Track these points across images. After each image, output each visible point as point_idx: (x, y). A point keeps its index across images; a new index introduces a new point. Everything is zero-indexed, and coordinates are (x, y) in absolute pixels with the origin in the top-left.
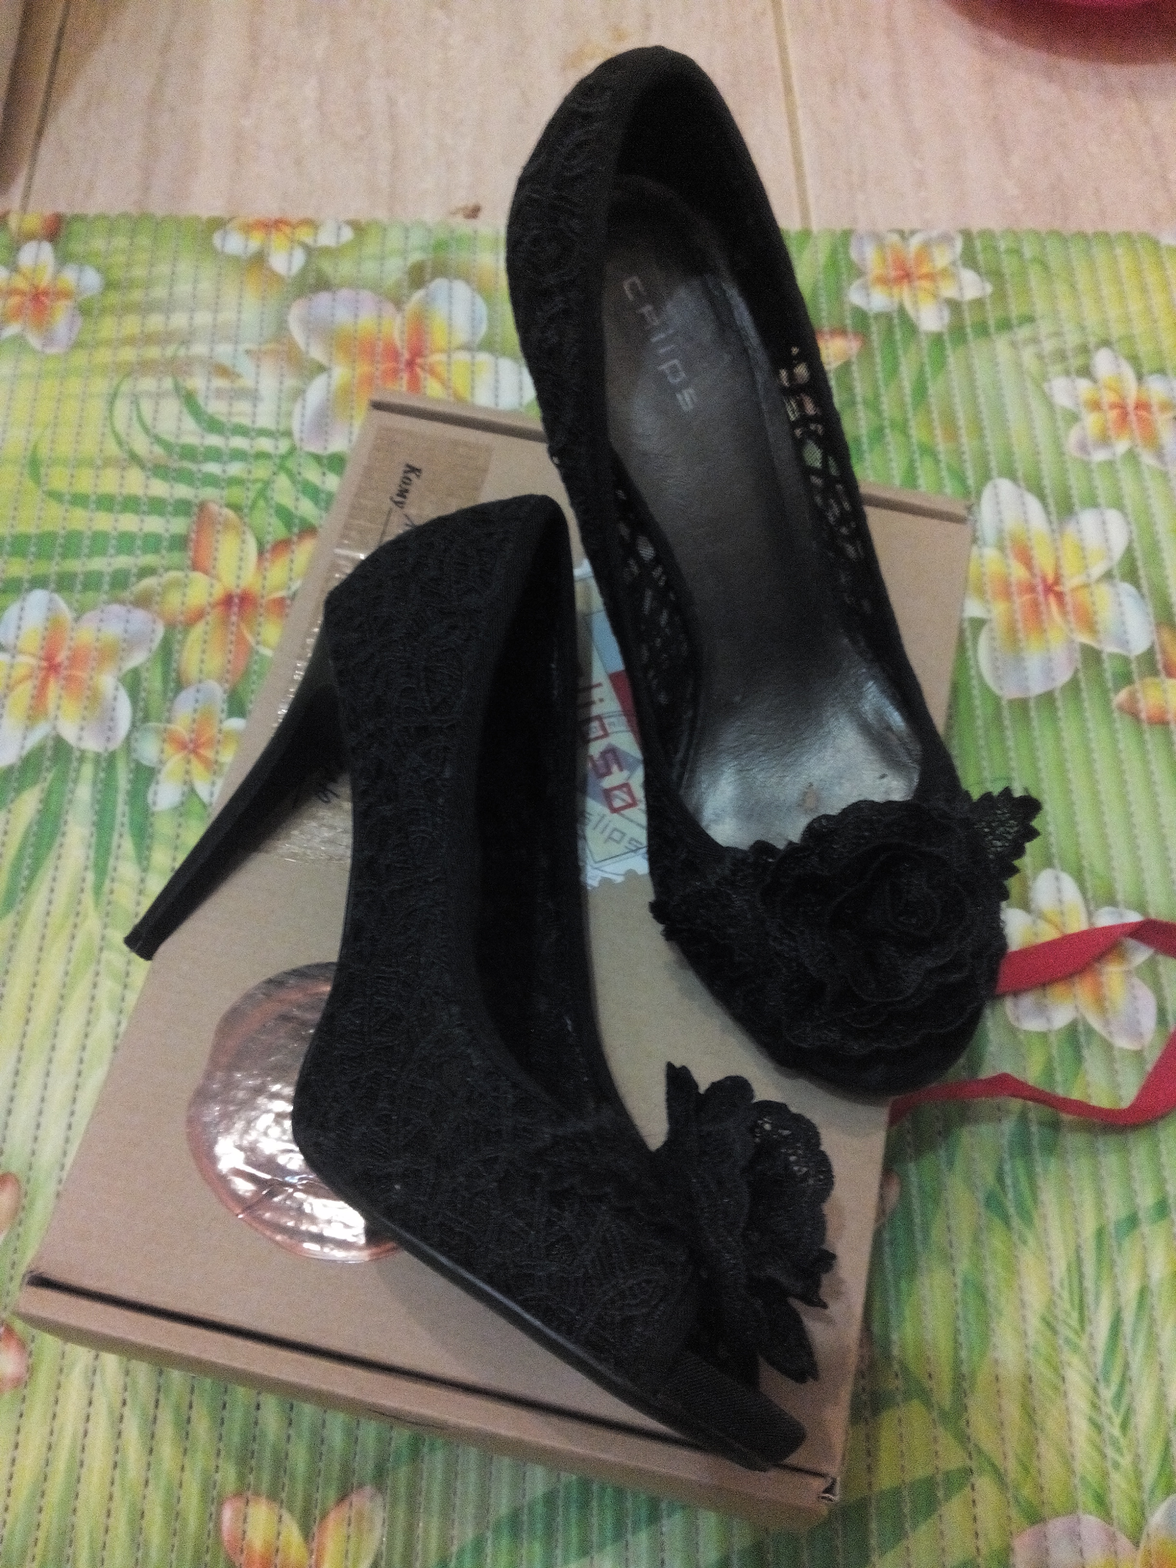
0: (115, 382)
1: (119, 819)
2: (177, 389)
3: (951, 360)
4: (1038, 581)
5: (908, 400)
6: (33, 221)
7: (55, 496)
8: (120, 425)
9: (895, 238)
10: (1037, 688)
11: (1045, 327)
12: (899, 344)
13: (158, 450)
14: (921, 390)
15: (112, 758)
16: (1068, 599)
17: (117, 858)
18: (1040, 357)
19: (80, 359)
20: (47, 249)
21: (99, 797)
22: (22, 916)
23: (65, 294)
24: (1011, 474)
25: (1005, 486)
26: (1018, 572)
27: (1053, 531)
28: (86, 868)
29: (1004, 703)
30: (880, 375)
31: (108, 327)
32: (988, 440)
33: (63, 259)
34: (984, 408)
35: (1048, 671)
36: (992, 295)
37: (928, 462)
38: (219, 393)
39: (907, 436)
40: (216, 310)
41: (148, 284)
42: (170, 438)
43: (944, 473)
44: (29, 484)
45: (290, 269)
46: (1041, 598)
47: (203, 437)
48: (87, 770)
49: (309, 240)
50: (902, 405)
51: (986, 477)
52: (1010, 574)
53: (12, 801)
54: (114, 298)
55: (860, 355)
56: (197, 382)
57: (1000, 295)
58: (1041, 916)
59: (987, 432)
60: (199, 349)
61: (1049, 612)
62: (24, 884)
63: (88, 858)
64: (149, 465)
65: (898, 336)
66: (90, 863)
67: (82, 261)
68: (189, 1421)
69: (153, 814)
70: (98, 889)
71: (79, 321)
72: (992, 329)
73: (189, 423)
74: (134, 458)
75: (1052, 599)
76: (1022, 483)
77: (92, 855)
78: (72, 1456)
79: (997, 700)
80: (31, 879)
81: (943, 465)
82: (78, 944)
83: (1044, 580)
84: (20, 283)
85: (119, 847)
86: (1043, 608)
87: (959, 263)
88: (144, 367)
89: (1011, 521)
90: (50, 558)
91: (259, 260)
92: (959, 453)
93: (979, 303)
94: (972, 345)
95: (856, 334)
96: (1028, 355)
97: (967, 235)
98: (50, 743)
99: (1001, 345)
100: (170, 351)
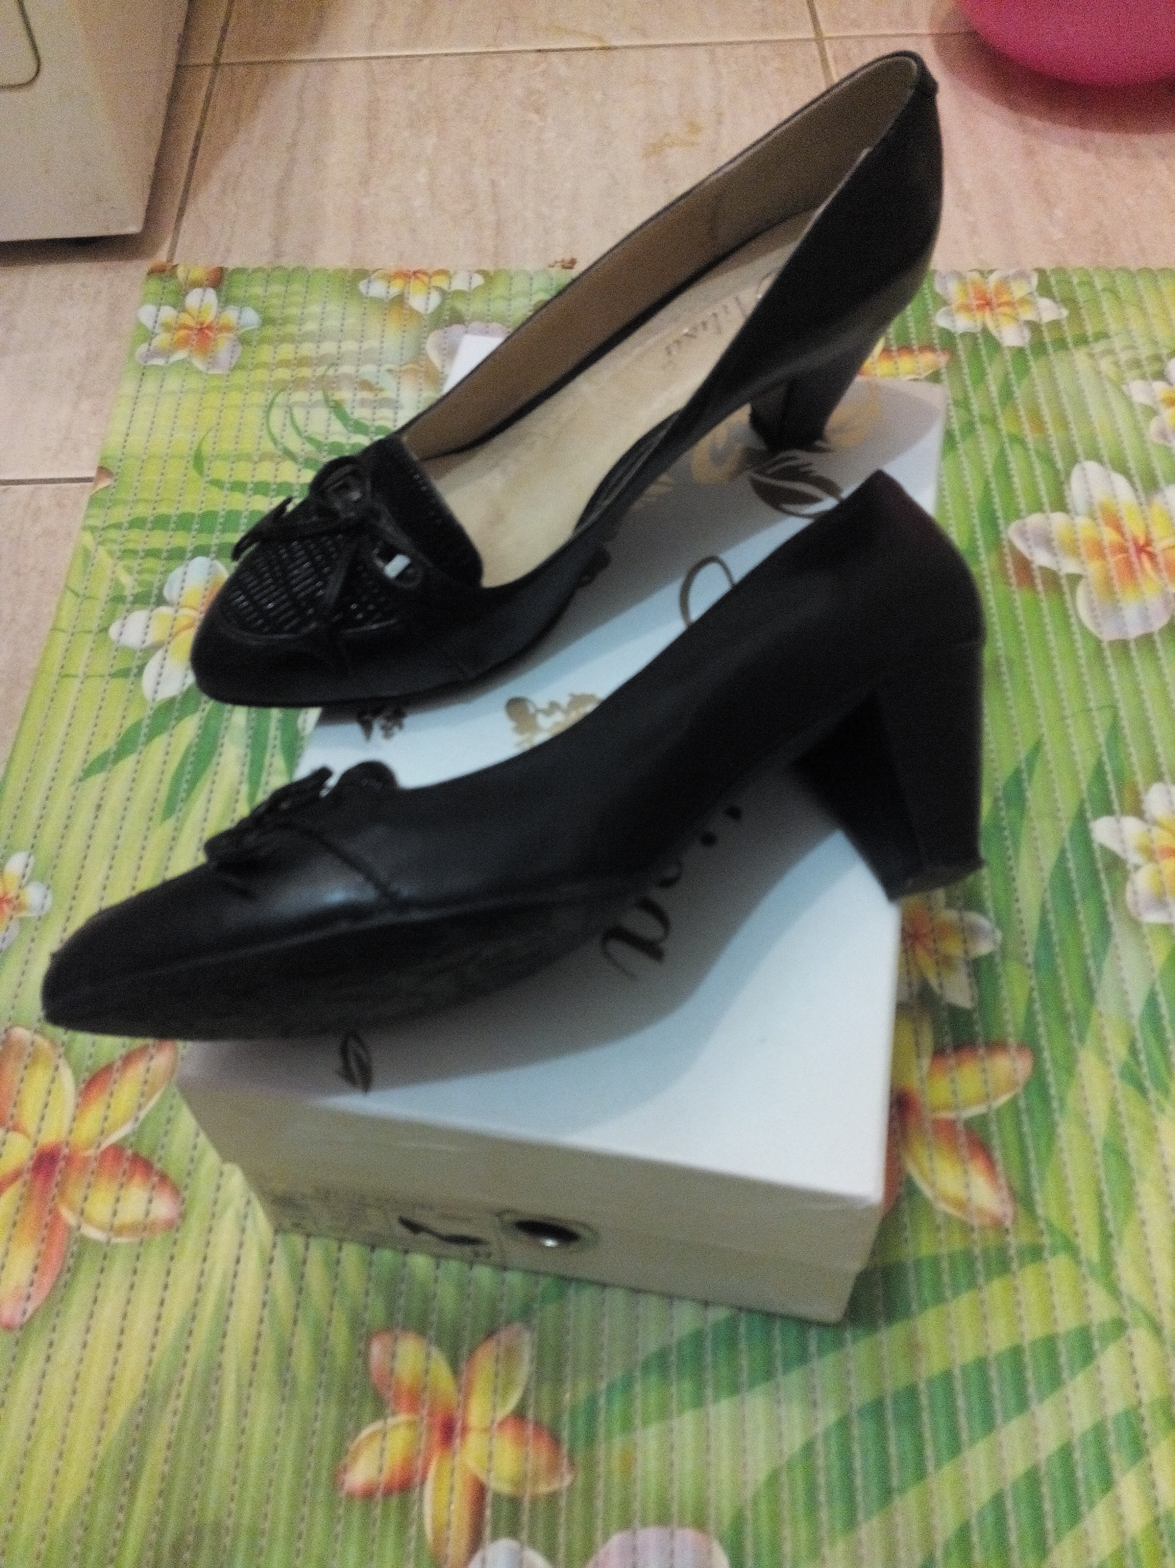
0: (271, 397)
1: (271, 742)
2: (327, 401)
3: (1034, 370)
4: (1130, 545)
5: (996, 401)
6: (198, 273)
7: (217, 483)
8: (276, 430)
9: (976, 276)
10: (1134, 631)
11: (1118, 343)
12: (985, 358)
13: (309, 447)
14: (1007, 394)
16: (1160, 559)
17: (269, 774)
18: (1116, 364)
19: (240, 378)
20: (211, 294)
21: (253, 724)
22: (181, 821)
23: (227, 328)
24: (1096, 456)
25: (1092, 467)
26: (1109, 536)
27: (1141, 504)
28: (240, 783)
29: (1105, 645)
30: (968, 383)
31: (265, 353)
32: (1074, 432)
33: (225, 301)
34: (1067, 407)
35: (1145, 618)
36: (1069, 318)
37: (1018, 449)
38: (363, 403)
39: (998, 430)
40: (361, 339)
41: (301, 321)
42: (320, 438)
43: (1034, 458)
44: (193, 473)
45: (427, 310)
46: (1134, 559)
47: (349, 438)
49: (444, 285)
50: (992, 406)
51: (1073, 460)
52: (1102, 540)
53: (173, 727)
54: (270, 331)
55: (948, 367)
56: (344, 395)
57: (1076, 316)
58: (1156, 823)
59: (1072, 426)
60: (346, 369)
61: (1143, 570)
62: (183, 795)
63: (242, 774)
64: (300, 460)
65: (984, 352)
66: (245, 778)
67: (242, 303)
68: (338, 1262)
69: (302, 738)
70: (252, 799)
71: (239, 349)
72: (1070, 345)
73: (337, 426)
74: (289, 455)
75: (1145, 558)
76: (1109, 466)
77: (246, 770)
78: (222, 1292)
79: (1098, 642)
80: (190, 791)
81: (1032, 453)
83: (1136, 544)
84: (186, 319)
85: (271, 765)
86: (1137, 566)
87: (1036, 294)
88: (299, 383)
89: (1100, 495)
90: (211, 531)
91: (400, 300)
92: (1046, 441)
93: (1056, 324)
94: (1053, 357)
95: (943, 350)
96: (1105, 365)
97: (1041, 272)
99: (1080, 357)
100: (320, 371)
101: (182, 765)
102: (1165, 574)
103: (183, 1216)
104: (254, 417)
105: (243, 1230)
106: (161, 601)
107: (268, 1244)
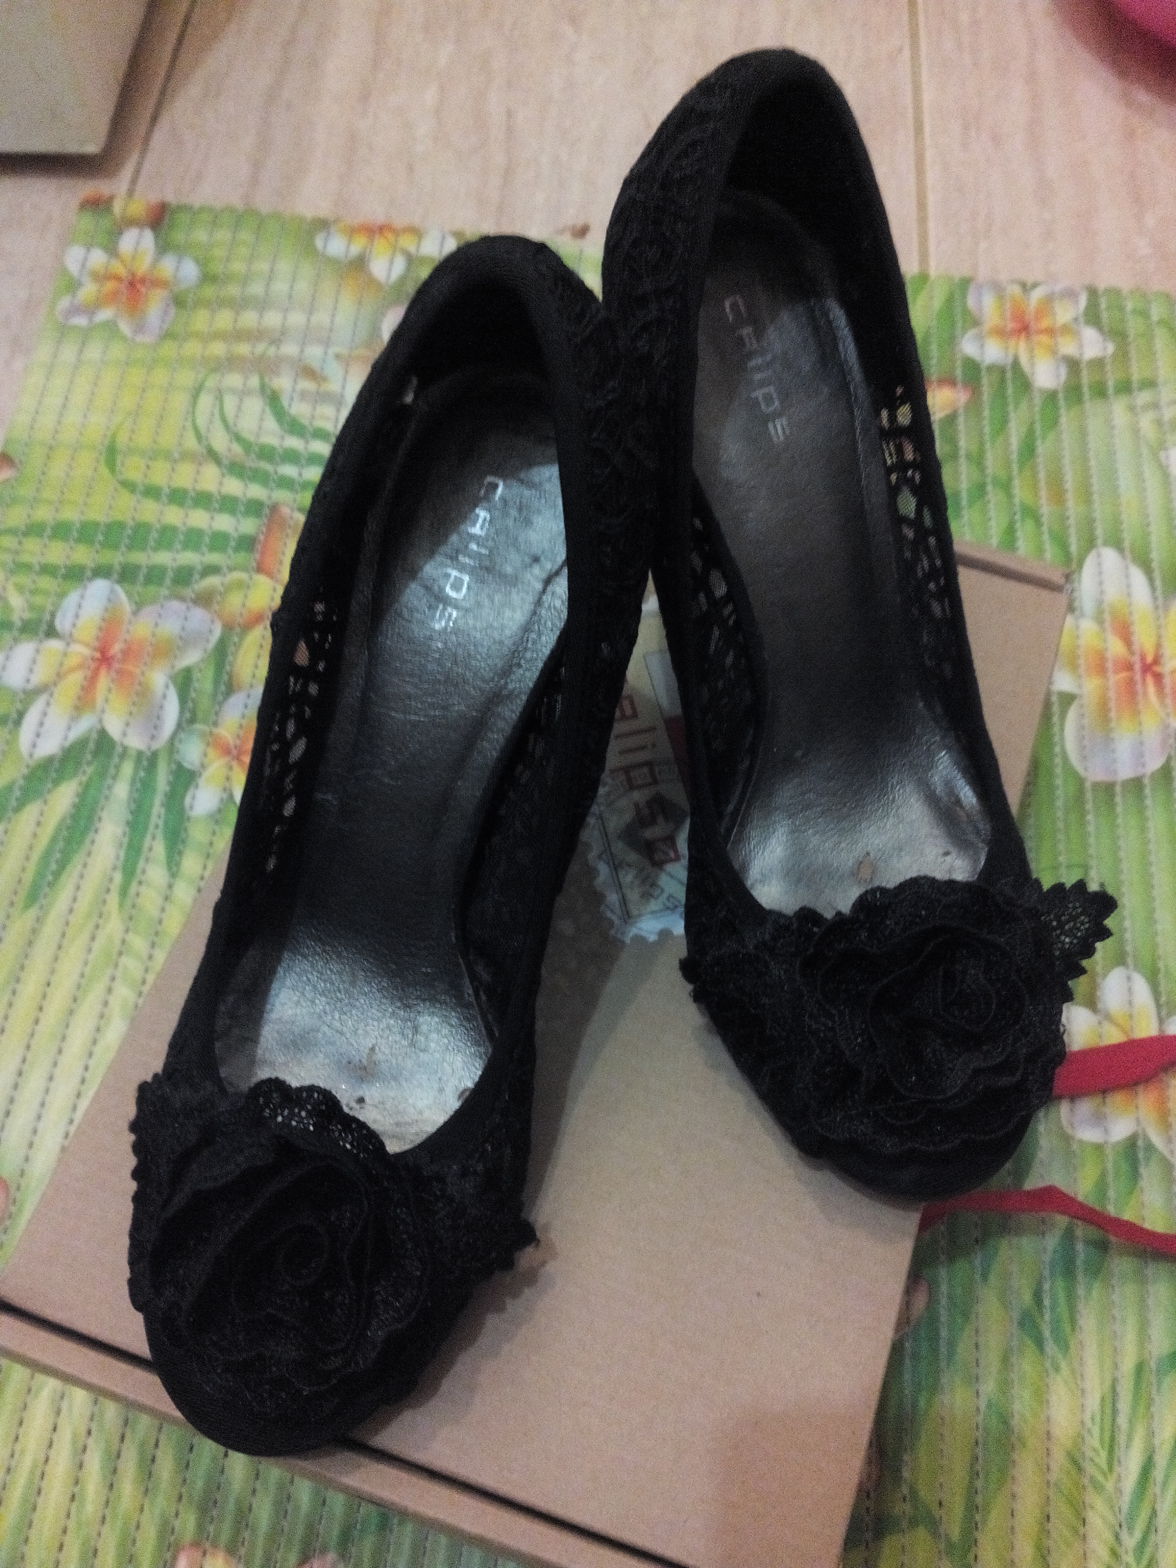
1: (154, 819)
2: (263, 387)
3: (1063, 420)
4: (1136, 659)
5: (1014, 456)
6: (138, 207)
7: (129, 486)
8: (201, 421)
9: (1016, 290)
10: (1125, 772)
12: (1010, 400)
13: (237, 448)
14: (1029, 450)
15: (155, 755)
16: (1167, 681)
17: (147, 860)
20: (148, 238)
21: (136, 795)
22: (45, 911)
24: (1118, 546)
25: (1109, 555)
26: (1115, 647)
27: (1156, 608)
28: (114, 868)
29: (1088, 785)
30: (987, 430)
32: (1096, 505)
33: (163, 248)
34: (1094, 471)
35: (1139, 756)
36: (1114, 355)
37: (1030, 525)
38: (303, 395)
39: (1010, 496)
40: (311, 310)
41: (245, 280)
42: (251, 438)
43: (1046, 536)
44: (104, 471)
45: (389, 276)
46: (1138, 677)
47: (282, 438)
48: (128, 769)
49: (412, 249)
50: (1008, 465)
51: (1090, 544)
52: (1106, 649)
53: (49, 791)
54: (209, 291)
55: (967, 408)
56: (283, 382)
57: (1123, 354)
58: (1108, 1017)
59: (1096, 497)
60: (290, 349)
61: (1145, 694)
62: (50, 878)
63: (118, 858)
64: (225, 462)
65: (1010, 391)
66: (120, 864)
67: (181, 251)
68: (153, 1460)
69: (189, 819)
70: (124, 892)
71: (173, 311)
72: (1111, 391)
73: (271, 423)
74: (212, 455)
75: (1150, 680)
77: (122, 854)
78: (31, 1481)
79: (1080, 782)
80: (57, 874)
81: (1045, 528)
82: (97, 946)
83: (1143, 658)
84: (118, 268)
85: (151, 849)
86: (1139, 687)
87: (1081, 320)
88: (231, 363)
89: (1112, 593)
90: (116, 547)
91: (359, 264)
92: (1063, 519)
93: (1098, 363)
94: (1088, 405)
95: (966, 384)
97: (1093, 293)
98: (94, 736)
99: (1119, 409)
101: (54, 840)
102: (1168, 701)
104: (179, 401)
106: (51, 632)
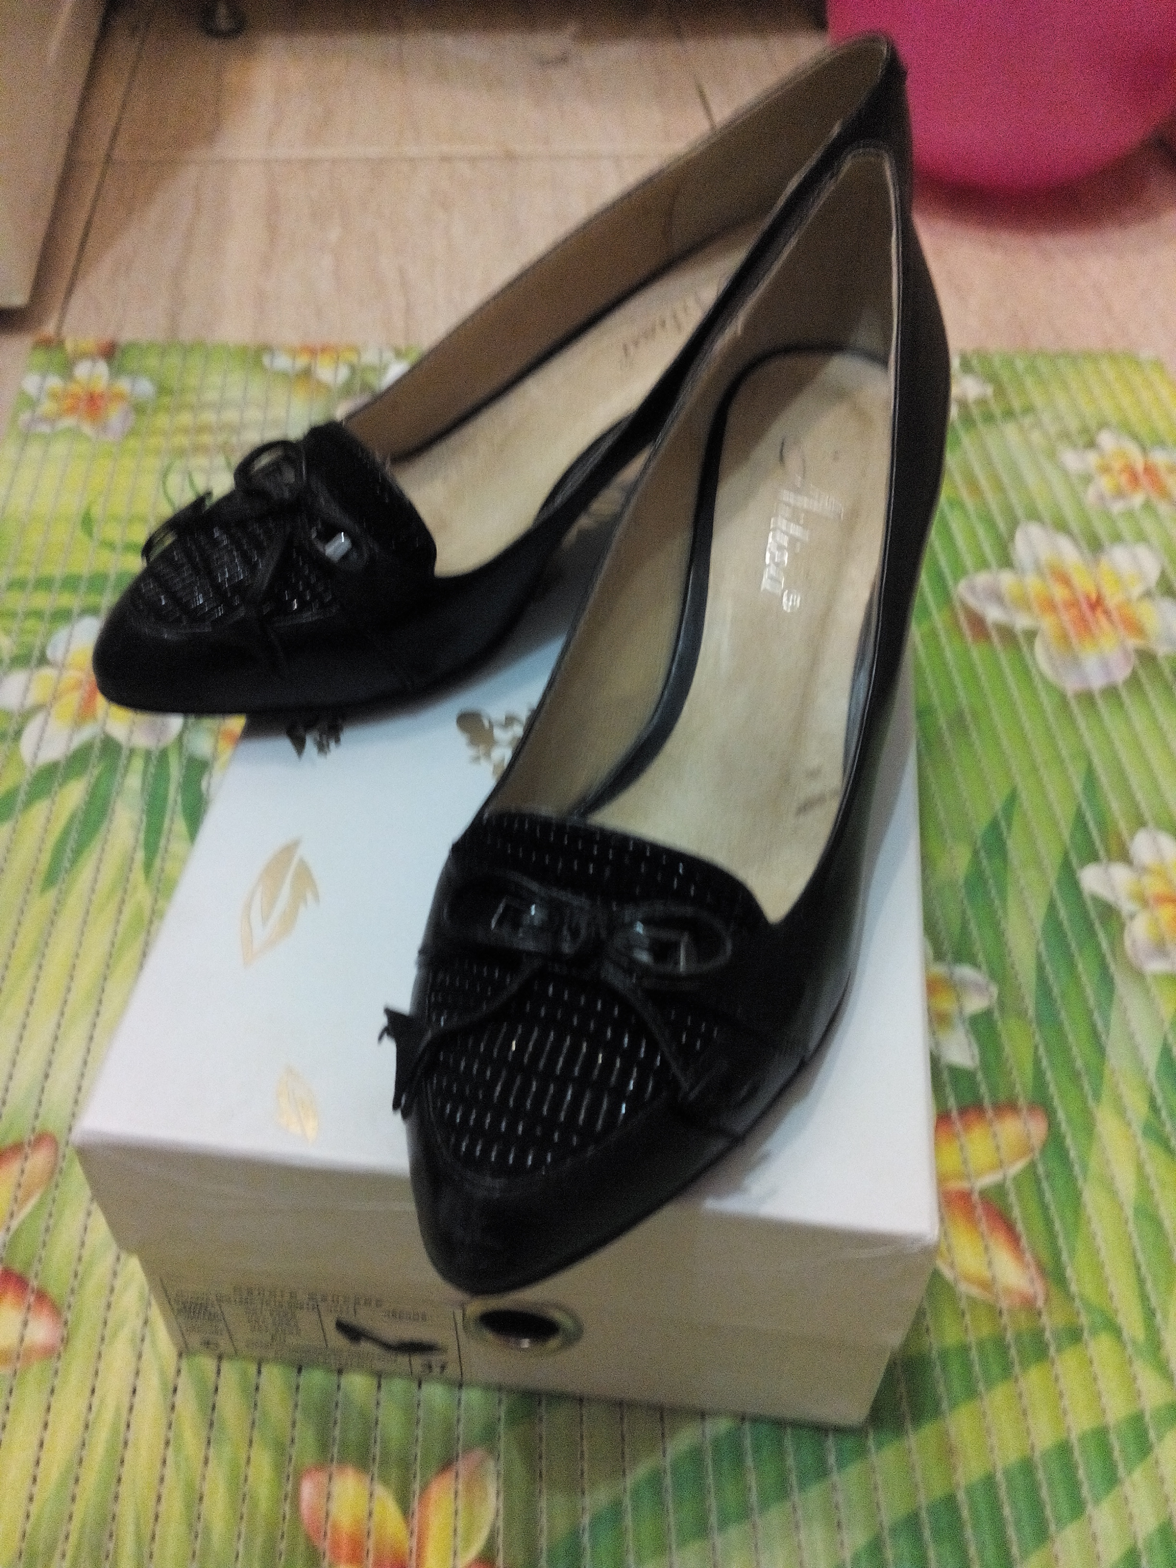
0: (168, 461)
1: (171, 805)
4: (1082, 601)
6: (89, 344)
7: (109, 545)
8: (173, 491)
10: (1097, 682)
11: (1046, 417)
15: (163, 755)
16: (1115, 615)
17: (169, 839)
18: (1046, 436)
19: (133, 444)
20: (102, 368)
21: (149, 788)
22: (65, 891)
23: (119, 398)
24: (1039, 521)
25: (1034, 529)
26: (1059, 593)
27: (1088, 562)
29: (1069, 695)
31: (162, 421)
32: (1012, 497)
33: (117, 371)
35: (1107, 670)
36: (994, 394)
37: (958, 512)
40: (266, 407)
41: (201, 390)
44: (82, 536)
45: (335, 380)
46: (1088, 613)
48: (138, 764)
49: (352, 360)
52: (1052, 594)
53: (57, 790)
54: (166, 400)
58: (1144, 870)
59: (1009, 489)
60: (250, 436)
61: (1099, 626)
62: (67, 864)
63: (137, 840)
66: (140, 844)
67: (134, 374)
68: (257, 1388)
70: (148, 866)
71: (133, 417)
72: (999, 418)
75: (1099, 613)
76: (1050, 527)
77: (142, 835)
78: (115, 1431)
79: (1062, 693)
80: (75, 859)
82: (126, 916)
83: (1088, 598)
84: (74, 388)
85: (171, 828)
86: (1091, 621)
87: (959, 374)
88: (198, 449)
89: (1045, 554)
90: (101, 592)
91: (307, 374)
92: (985, 504)
93: (982, 402)
94: (982, 429)
96: (1036, 437)
97: (962, 354)
98: (98, 744)
99: (1010, 430)
100: (221, 438)
101: (66, 832)
102: (1120, 628)
103: (65, 1341)
104: (149, 480)
105: (140, 1356)
106: (43, 660)
107: (172, 1371)
